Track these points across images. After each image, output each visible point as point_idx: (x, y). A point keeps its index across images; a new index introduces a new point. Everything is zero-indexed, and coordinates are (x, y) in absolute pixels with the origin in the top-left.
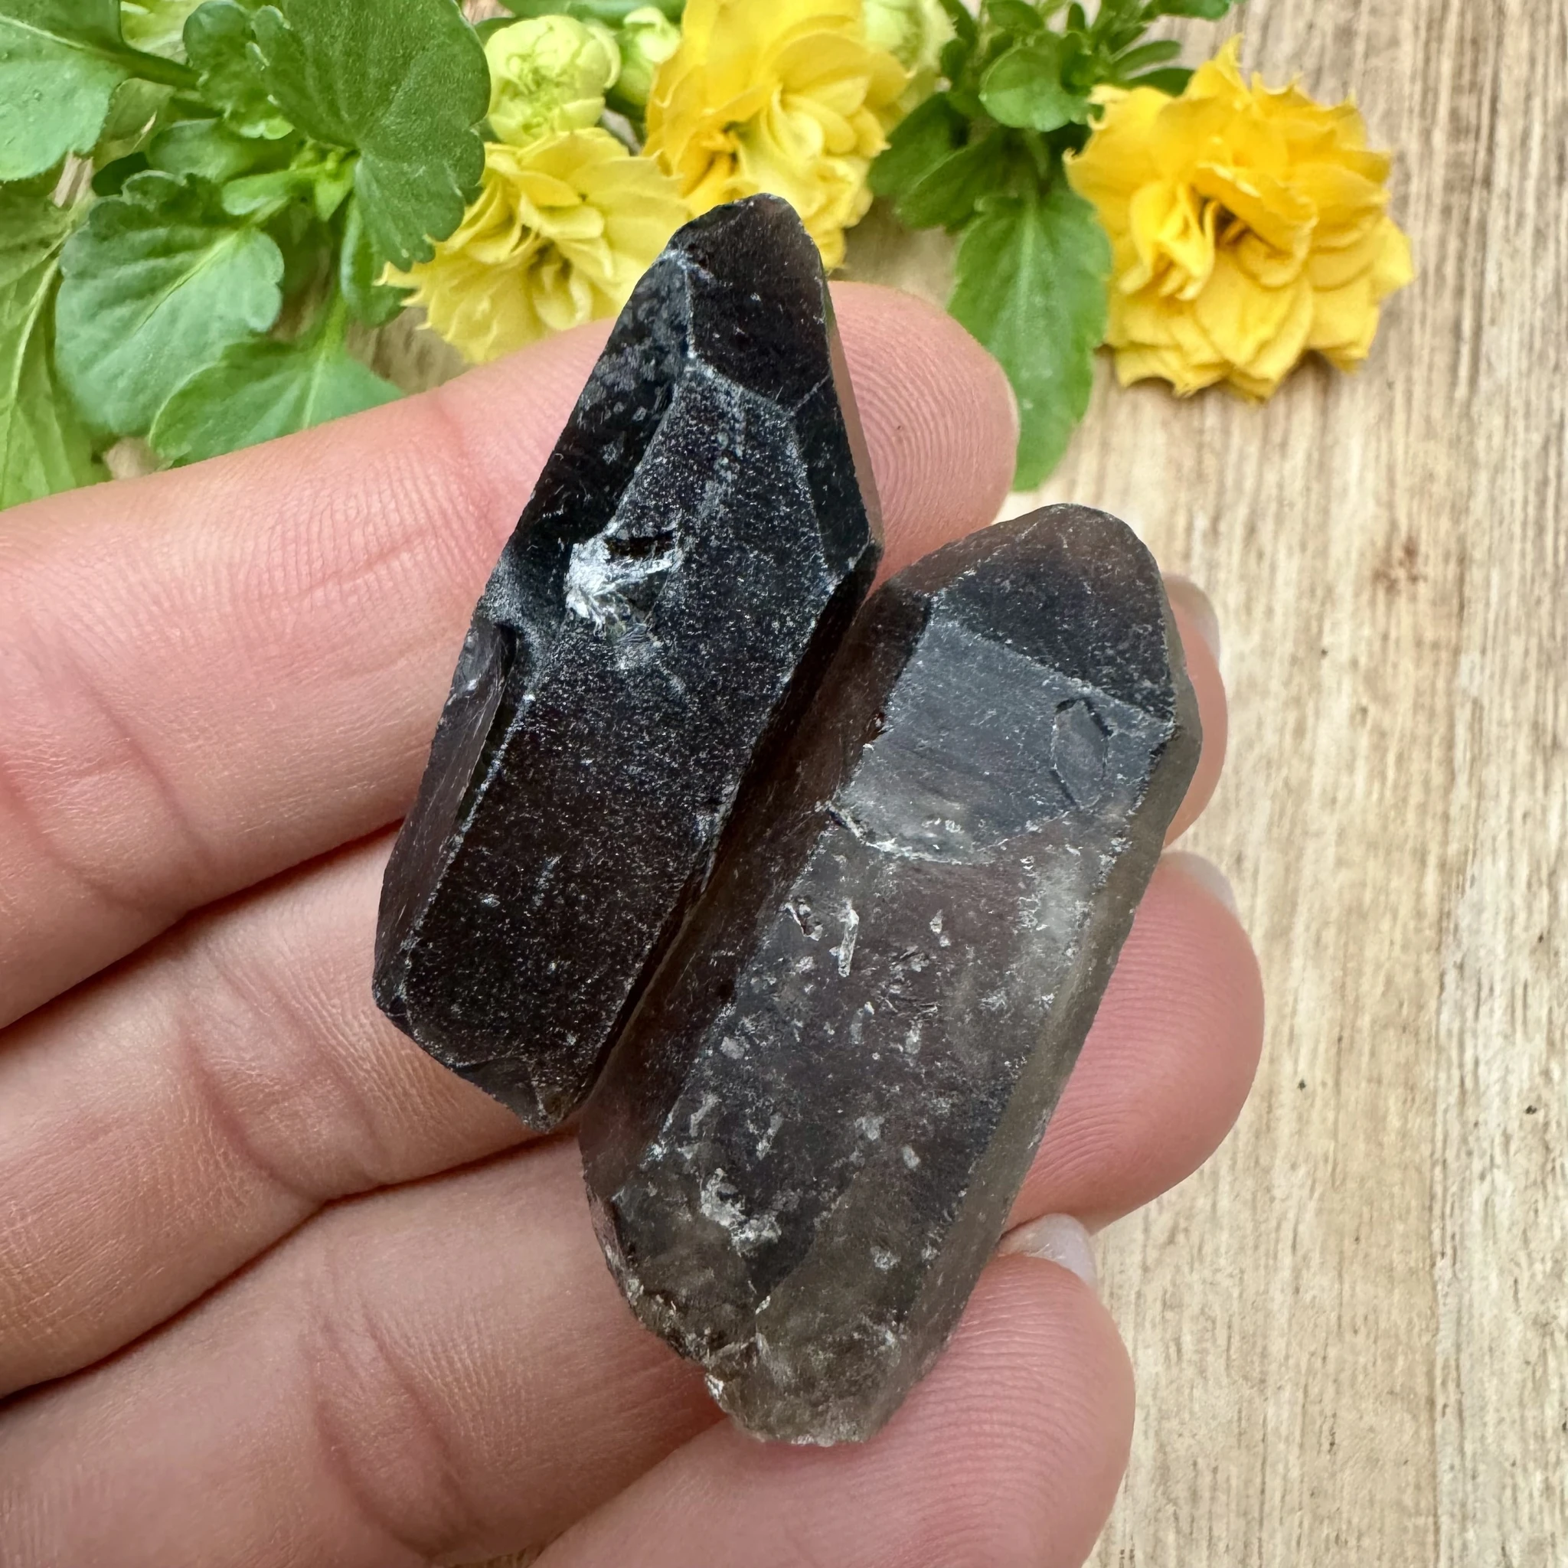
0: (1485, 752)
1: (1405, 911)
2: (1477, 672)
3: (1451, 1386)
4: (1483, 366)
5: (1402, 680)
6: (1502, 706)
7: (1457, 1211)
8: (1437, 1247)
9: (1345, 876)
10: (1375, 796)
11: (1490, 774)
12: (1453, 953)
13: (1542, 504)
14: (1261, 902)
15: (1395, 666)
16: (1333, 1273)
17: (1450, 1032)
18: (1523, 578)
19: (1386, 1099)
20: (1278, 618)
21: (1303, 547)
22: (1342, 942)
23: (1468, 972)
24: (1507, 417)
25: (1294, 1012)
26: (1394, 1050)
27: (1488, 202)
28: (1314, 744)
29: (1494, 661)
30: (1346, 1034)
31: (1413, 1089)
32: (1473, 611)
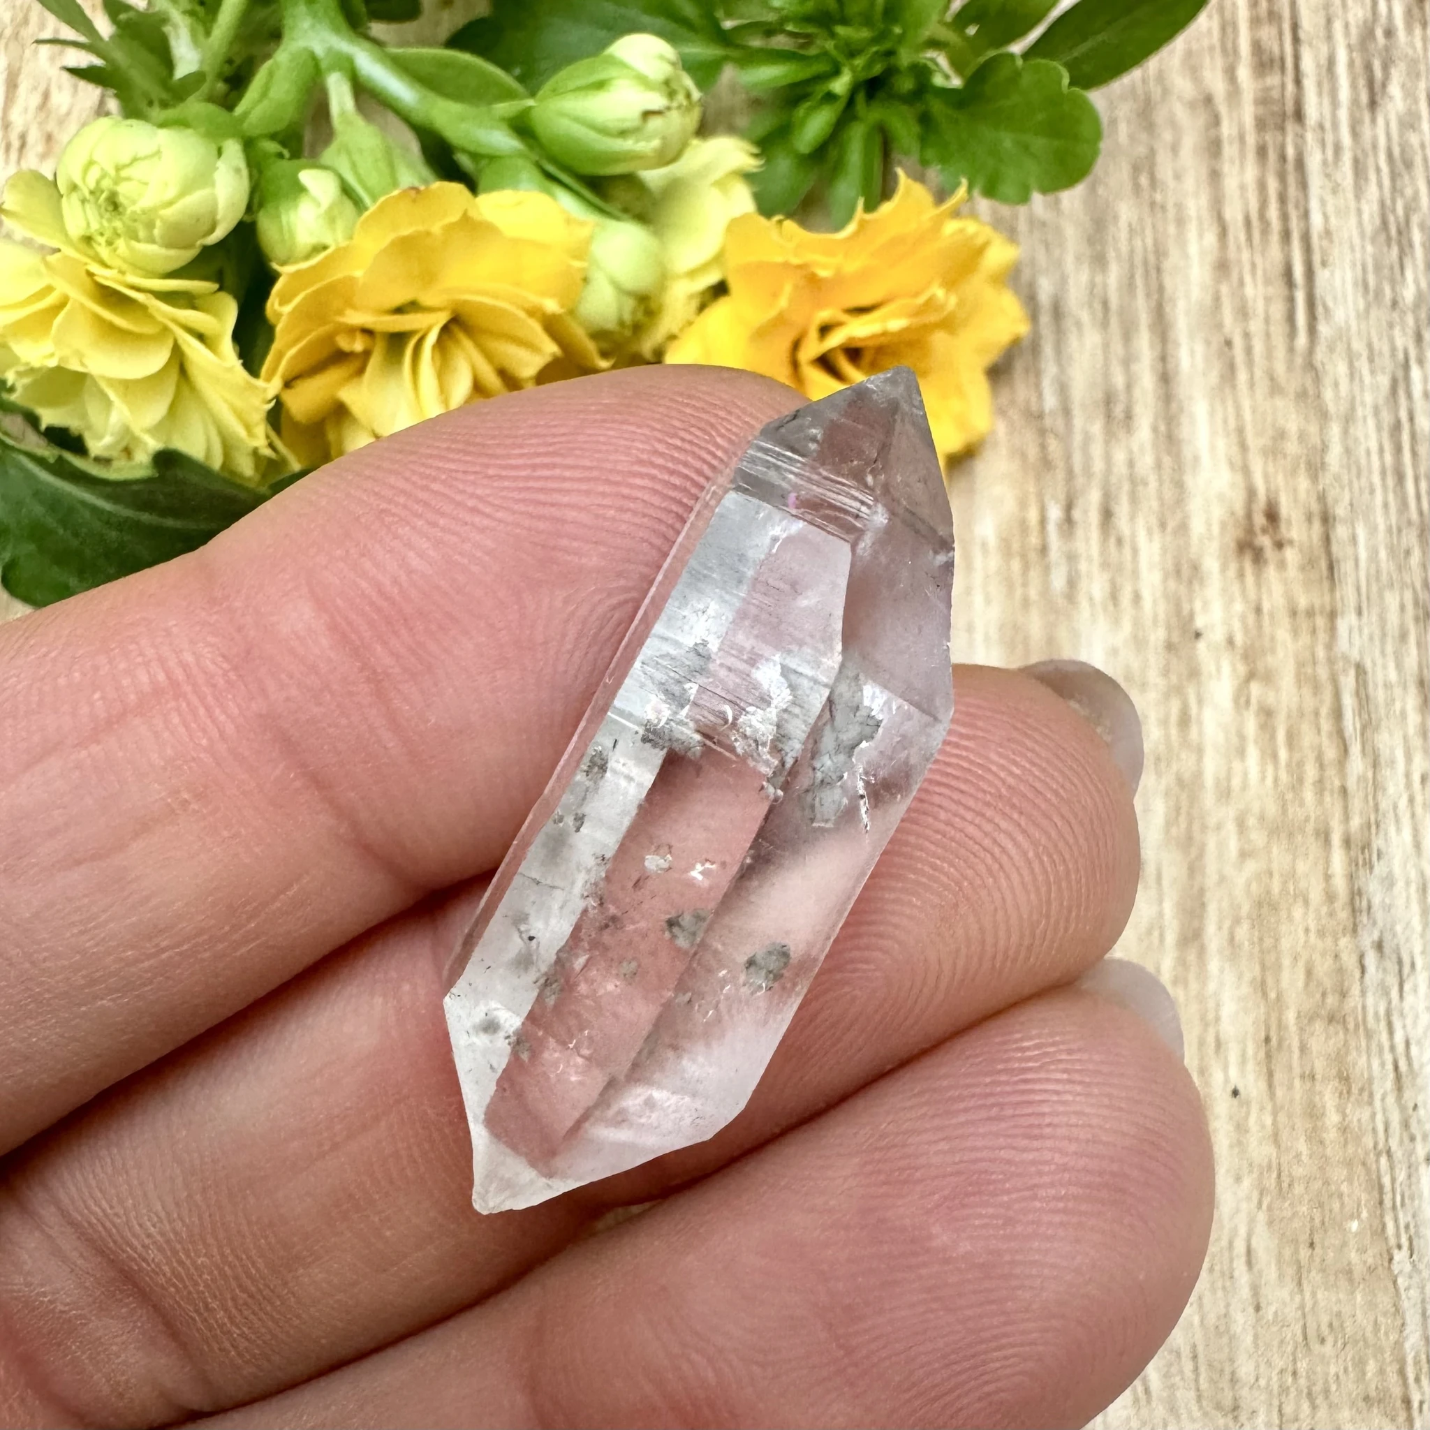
0: (1373, 716)
1: (1316, 896)
2: (1356, 635)
3: (1425, 1381)
4: (1320, 310)
5: (1281, 653)
6: (1385, 667)
7: (1407, 1201)
8: (1392, 1242)
10: (1269, 780)
11: (1384, 739)
12: (1370, 932)
13: (1398, 449)
14: (1168, 908)
15: (1272, 638)
16: (1290, 1285)
17: (1376, 1014)
18: (1389, 530)
19: (1322, 1095)
20: (1147, 603)
21: (1163, 525)
22: (1256, 935)
23: (1387, 950)
24: (1351, 364)
25: (1217, 1019)
26: (1322, 1042)
27: (1302, 137)
28: (1200, 734)
29: (1370, 618)
30: (1273, 1033)
31: (1347, 1079)
32: (1342, 570)
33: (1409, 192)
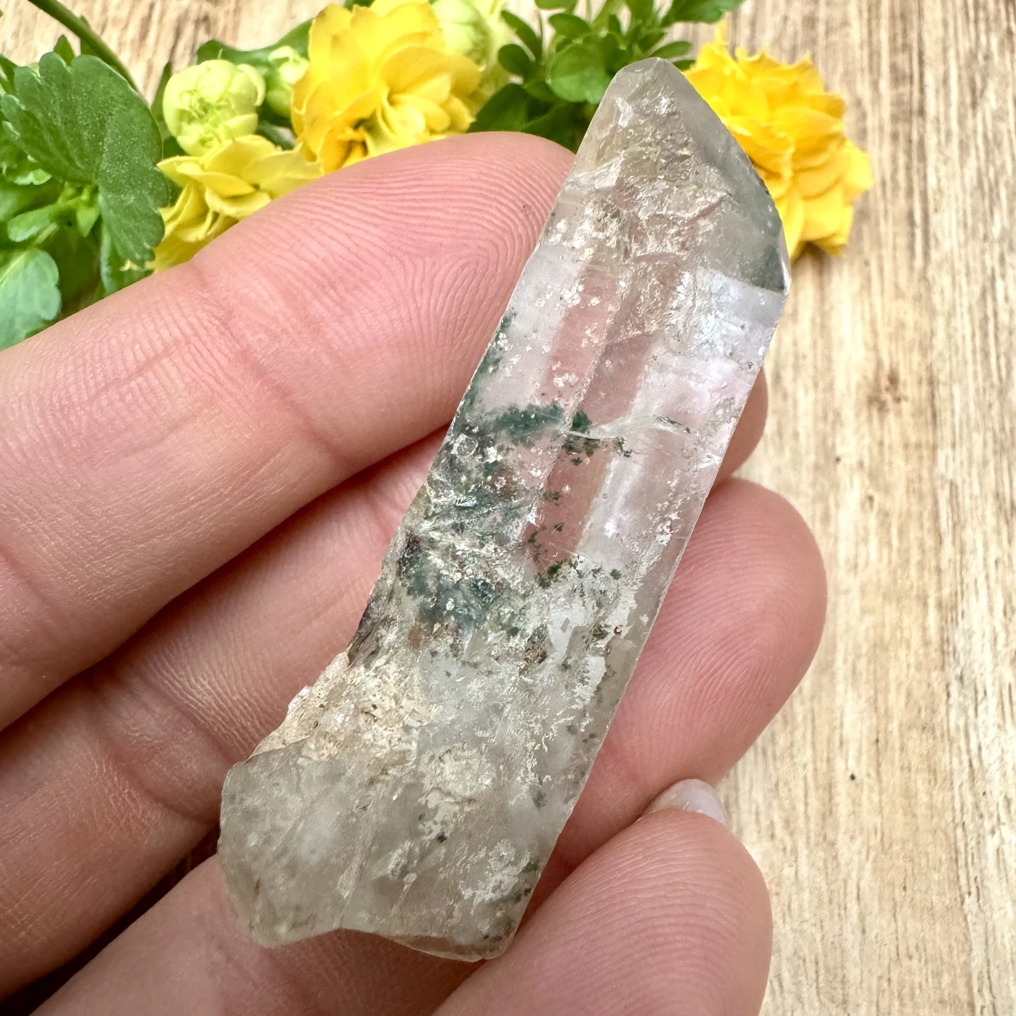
0: (962, 518)
1: (916, 641)
2: (951, 462)
3: (986, 992)
4: (932, 242)
5: (896, 473)
6: (971, 485)
7: (976, 861)
8: (965, 889)
9: (869, 620)
10: (885, 560)
11: (969, 534)
12: (955, 669)
13: (985, 335)
15: (890, 464)
16: (889, 916)
17: (958, 728)
18: (977, 391)
19: (916, 781)
20: (803, 438)
21: (816, 385)
22: (872, 667)
23: (966, 683)
24: (953, 277)
25: (842, 725)
26: (917, 744)
27: (924, 127)
28: (837, 527)
29: (962, 453)
30: (881, 736)
31: (935, 772)
32: (943, 418)
33: (998, 163)
